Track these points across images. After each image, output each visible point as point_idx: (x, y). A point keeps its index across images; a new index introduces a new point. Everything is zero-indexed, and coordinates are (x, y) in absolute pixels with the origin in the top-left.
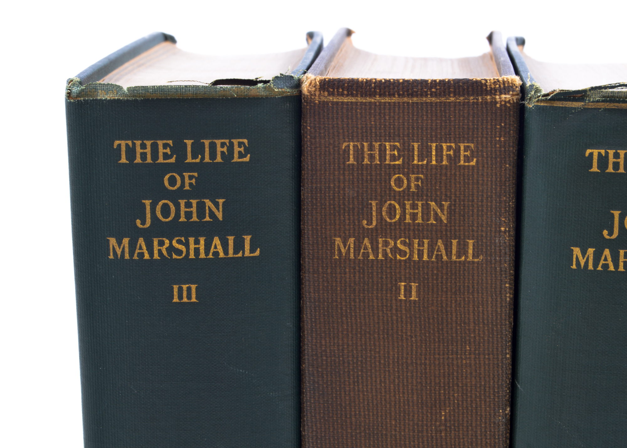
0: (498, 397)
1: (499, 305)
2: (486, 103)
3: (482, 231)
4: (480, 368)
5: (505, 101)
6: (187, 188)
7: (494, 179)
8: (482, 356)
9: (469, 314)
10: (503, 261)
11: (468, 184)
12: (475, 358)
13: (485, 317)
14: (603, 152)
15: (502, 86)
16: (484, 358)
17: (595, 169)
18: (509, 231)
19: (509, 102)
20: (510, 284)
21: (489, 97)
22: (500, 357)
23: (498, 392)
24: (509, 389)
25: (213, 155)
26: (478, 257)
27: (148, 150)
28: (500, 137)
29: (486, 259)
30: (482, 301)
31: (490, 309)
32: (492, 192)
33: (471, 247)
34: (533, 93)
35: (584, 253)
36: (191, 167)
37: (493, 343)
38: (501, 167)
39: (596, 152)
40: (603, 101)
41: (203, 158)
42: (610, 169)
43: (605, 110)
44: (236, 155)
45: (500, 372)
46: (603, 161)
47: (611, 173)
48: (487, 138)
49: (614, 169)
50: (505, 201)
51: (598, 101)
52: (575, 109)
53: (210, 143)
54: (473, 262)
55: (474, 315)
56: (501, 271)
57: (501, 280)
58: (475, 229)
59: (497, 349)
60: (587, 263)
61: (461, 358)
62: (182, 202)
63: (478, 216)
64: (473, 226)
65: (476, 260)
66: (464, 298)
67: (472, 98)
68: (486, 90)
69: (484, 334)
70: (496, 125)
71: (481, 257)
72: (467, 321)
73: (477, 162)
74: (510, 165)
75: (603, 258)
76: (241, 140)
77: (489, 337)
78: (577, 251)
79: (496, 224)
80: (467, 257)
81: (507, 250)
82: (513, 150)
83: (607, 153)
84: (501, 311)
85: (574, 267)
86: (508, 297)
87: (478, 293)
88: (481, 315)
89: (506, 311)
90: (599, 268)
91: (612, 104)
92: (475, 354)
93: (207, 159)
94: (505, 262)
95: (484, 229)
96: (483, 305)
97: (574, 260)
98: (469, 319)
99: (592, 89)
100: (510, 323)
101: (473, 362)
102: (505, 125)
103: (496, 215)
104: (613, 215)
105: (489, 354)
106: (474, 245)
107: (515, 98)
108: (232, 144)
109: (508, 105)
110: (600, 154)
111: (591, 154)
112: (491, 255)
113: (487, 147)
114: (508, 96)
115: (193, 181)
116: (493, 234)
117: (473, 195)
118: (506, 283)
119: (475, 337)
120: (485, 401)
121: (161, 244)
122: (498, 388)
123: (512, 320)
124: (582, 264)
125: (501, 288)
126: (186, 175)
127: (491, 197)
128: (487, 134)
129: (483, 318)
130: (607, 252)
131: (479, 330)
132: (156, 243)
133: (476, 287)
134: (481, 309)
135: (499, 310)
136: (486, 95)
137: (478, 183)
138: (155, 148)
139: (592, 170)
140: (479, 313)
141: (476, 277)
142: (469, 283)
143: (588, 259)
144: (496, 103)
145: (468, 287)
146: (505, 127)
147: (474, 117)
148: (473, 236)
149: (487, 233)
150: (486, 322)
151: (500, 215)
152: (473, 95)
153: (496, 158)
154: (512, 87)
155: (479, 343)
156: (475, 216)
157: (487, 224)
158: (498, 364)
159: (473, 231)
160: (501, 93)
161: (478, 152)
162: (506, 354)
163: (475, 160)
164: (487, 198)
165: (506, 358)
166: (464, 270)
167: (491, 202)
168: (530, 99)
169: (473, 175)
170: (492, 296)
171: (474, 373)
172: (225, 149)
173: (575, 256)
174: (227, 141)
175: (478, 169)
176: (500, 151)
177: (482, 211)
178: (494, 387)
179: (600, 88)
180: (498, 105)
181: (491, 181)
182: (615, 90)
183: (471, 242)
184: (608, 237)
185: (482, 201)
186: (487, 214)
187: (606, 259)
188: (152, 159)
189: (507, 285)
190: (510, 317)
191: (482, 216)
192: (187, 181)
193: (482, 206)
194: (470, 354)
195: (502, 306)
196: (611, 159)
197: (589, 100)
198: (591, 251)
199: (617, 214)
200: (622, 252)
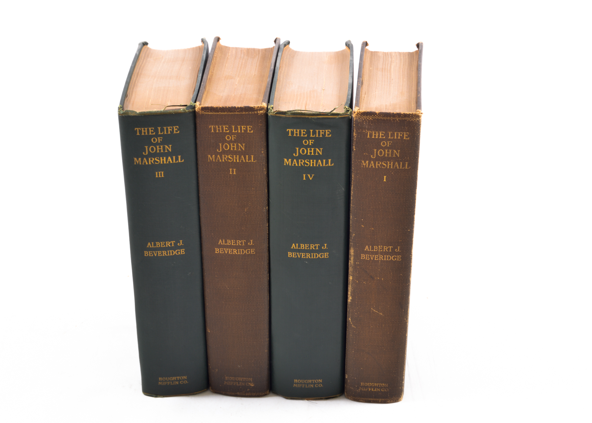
0: (264, 204)
1: (262, 176)
2: (255, 114)
3: (256, 153)
4: (257, 195)
5: (261, 113)
6: (159, 142)
7: (259, 137)
8: (258, 191)
9: (253, 178)
10: (263, 162)
11: (251, 138)
12: (255, 192)
13: (258, 179)
14: (292, 130)
15: (260, 108)
16: (258, 192)
17: (290, 135)
18: (265, 153)
19: (263, 113)
20: (266, 169)
21: (256, 112)
22: (263, 191)
23: (263, 202)
24: (267, 201)
25: (167, 131)
26: (255, 161)
27: (146, 131)
28: (260, 124)
29: (258, 162)
30: (257, 174)
31: (259, 177)
32: (258, 141)
33: (253, 158)
34: (270, 111)
35: (288, 160)
36: (160, 136)
37: (261, 187)
38: (261, 133)
39: (290, 130)
40: (291, 115)
41: (164, 133)
42: (295, 135)
43: (292, 117)
44: (175, 131)
45: (264, 196)
46: (292, 133)
47: (295, 136)
48: (256, 124)
49: (296, 135)
50: (263, 144)
51: (290, 115)
52: (283, 117)
53: (166, 128)
54: (253, 162)
55: (254, 178)
56: (262, 165)
57: (263, 168)
58: (254, 152)
59: (262, 189)
60: (289, 163)
61: (251, 192)
62: (158, 147)
63: (254, 148)
64: (253, 151)
65: (254, 162)
66: (251, 174)
67: (250, 112)
68: (255, 110)
69: (258, 184)
70: (258, 121)
71: (256, 161)
72: (252, 180)
73: (253, 131)
74: (264, 132)
75: (294, 162)
76: (176, 127)
77: (259, 185)
78: (286, 160)
79: (260, 151)
80: (251, 161)
81: (264, 159)
82: (264, 128)
83: (293, 130)
84: (263, 177)
85: (285, 164)
86: (265, 173)
87: (255, 172)
88: (257, 179)
89: (265, 177)
90: (293, 165)
91: (294, 116)
92: (255, 191)
93: (165, 133)
94: (264, 162)
95: (256, 152)
96: (257, 176)
97: (285, 162)
98: (253, 180)
99: (288, 111)
100: (266, 181)
101: (255, 193)
102: (262, 120)
103: (260, 148)
104: (296, 149)
105: (260, 191)
106: (253, 157)
107: (264, 112)
108: (173, 128)
109: (262, 114)
110: (291, 130)
111: (289, 131)
112: (259, 160)
113: (256, 127)
114: (262, 111)
115: (161, 140)
116: (259, 154)
117: (252, 141)
118: (264, 168)
119: (255, 185)
120: (259, 205)
121: (151, 159)
122: (263, 201)
123: (267, 180)
124: (288, 164)
125: (263, 170)
126: (159, 138)
127: (258, 142)
128: (256, 123)
129: (257, 180)
130: (295, 160)
131: (256, 183)
132: (150, 159)
133: (255, 170)
134: (256, 177)
135: (262, 177)
136: (255, 111)
137: (254, 138)
138: (148, 130)
139: (289, 135)
140: (256, 178)
141: (254, 167)
142: (252, 169)
143: (289, 162)
144: (258, 114)
145: (252, 170)
146: (261, 121)
147: (251, 118)
148: (253, 154)
149: (257, 153)
150: (258, 181)
151: (261, 148)
152: (251, 112)
153: (259, 131)
154: (263, 108)
155: (257, 187)
156: (253, 148)
157: (257, 150)
158: (263, 194)
159: (253, 153)
160: (260, 111)
161: (253, 128)
162: (265, 190)
163: (252, 131)
164: (257, 142)
165: (265, 192)
166: (251, 165)
167: (258, 144)
168: (269, 113)
169: (252, 135)
170: (260, 173)
171: (255, 197)
172: (171, 130)
173: (285, 161)
174: (172, 127)
175: (254, 134)
176: (260, 128)
177: (256, 146)
178: (262, 201)
179: (290, 111)
180: (259, 115)
181: (258, 137)
182: (295, 111)
183: (252, 156)
184: (295, 156)
185: (255, 143)
186: (257, 147)
187: (295, 162)
188: (147, 134)
189: (265, 169)
190: (266, 179)
191: (256, 148)
192: (159, 140)
193: (255, 145)
194: (254, 191)
195: (263, 176)
196: (295, 132)
197: (287, 115)
198: (290, 160)
199: (297, 149)
200: (300, 160)
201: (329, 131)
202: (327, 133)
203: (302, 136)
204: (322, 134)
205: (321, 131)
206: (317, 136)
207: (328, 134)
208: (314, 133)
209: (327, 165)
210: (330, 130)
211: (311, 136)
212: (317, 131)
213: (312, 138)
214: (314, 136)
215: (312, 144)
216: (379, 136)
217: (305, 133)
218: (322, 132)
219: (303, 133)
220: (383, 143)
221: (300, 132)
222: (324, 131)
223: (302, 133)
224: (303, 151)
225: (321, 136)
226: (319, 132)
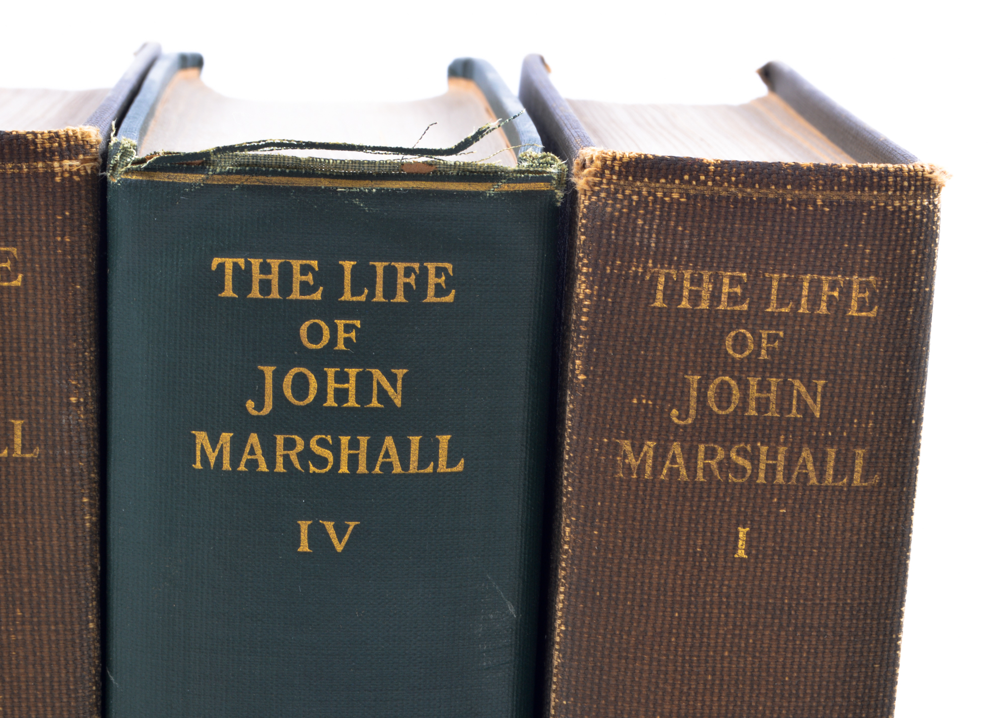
0: (76, 698)
1: (71, 536)
2: (36, 175)
3: (37, 403)
4: (41, 647)
5: (70, 172)
7: (55, 311)
8: (44, 627)
9: (18, 553)
10: (75, 458)
11: (10, 320)
12: (33, 630)
13: (48, 557)
14: (241, 262)
15: (64, 145)
16: (49, 630)
17: (229, 292)
18: (85, 404)
19: (78, 173)
20: (90, 497)
21: (40, 165)
22: (77, 628)
23: (76, 691)
24: (96, 683)
26: (31, 450)
28: (63, 236)
29: (47, 454)
30: (42, 529)
31: (55, 542)
32: (52, 334)
33: (18, 432)
34: (118, 157)
35: (214, 441)
37: (63, 603)
38: (67, 290)
39: (229, 263)
40: (238, 172)
42: (255, 293)
43: (243, 187)
45: (78, 654)
46: (243, 278)
47: (256, 300)
48: (39, 237)
49: (262, 291)
50: (76, 349)
51: (229, 173)
52: (190, 185)
54: (23, 460)
55: (28, 553)
56: (73, 474)
57: (73, 490)
58: (24, 399)
59: (71, 613)
60: (220, 458)
61: (8, 630)
63: (29, 376)
64: (20, 395)
65: (28, 456)
66: (9, 524)
67: (10, 165)
68: (35, 151)
69: (47, 587)
70: (55, 214)
71: (37, 450)
72: (15, 564)
73: (24, 280)
74: (82, 285)
75: (247, 449)
77: (55, 592)
78: (202, 438)
79: (61, 392)
80: (11, 450)
81: (83, 437)
82: (87, 258)
83: (249, 265)
84: (76, 545)
85: (198, 465)
86: (88, 520)
87: (34, 514)
88: (40, 553)
89: (87, 545)
90: (242, 468)
91: (254, 178)
92: (31, 623)
94: (80, 459)
95: (41, 400)
96: (43, 536)
97: (198, 453)
98: (19, 561)
99: (218, 150)
100: (94, 567)
101: (28, 638)
102: (72, 214)
103: (60, 374)
104: (262, 372)
105: (56, 624)
106: (23, 429)
107: (89, 166)
109: (76, 178)
110: (235, 265)
111: (221, 266)
112: (54, 447)
113: (40, 254)
114: (75, 163)
116: (57, 409)
117: (19, 339)
118: (82, 495)
119: (30, 593)
120: (53, 707)
122: (76, 683)
123: (97, 561)
124: (212, 461)
125: (74, 505)
127: (52, 343)
128: (40, 231)
129: (44, 558)
130: (254, 439)
131: (37, 580)
133: (29, 503)
134: (39, 543)
135: (71, 544)
136: (36, 160)
137: (27, 318)
139: (223, 294)
140: (36, 549)
141: (28, 487)
142: (16, 496)
143: (221, 452)
144: (54, 174)
145: (16, 503)
146: (71, 218)
147: (15, 200)
148: (22, 412)
149: (45, 406)
150: (49, 565)
151: (68, 375)
152: (11, 160)
153: (57, 273)
154: (83, 146)
155: (39, 604)
156: (24, 377)
157: (45, 391)
158: (73, 641)
159: (21, 403)
160: (62, 158)
161: (24, 262)
162: (88, 622)
163: (20, 276)
164: (44, 344)
165: (88, 629)
166: (8, 474)
167: (52, 352)
168: (114, 168)
169: (17, 303)
170: (58, 519)
171: (31, 658)
173: (198, 447)
175: (26, 293)
176: (64, 261)
177: (37, 367)
178: (68, 681)
179: (232, 148)
180: (58, 179)
181: (51, 314)
182: (259, 152)
183: (18, 423)
184: (255, 413)
185: (35, 350)
186: (44, 374)
187: (252, 452)
189: (85, 500)
190: (92, 557)
191: (37, 376)
193: (36, 358)
194: (23, 623)
195: (76, 537)
196: (257, 276)
197: (214, 171)
198: (226, 437)
199: (269, 371)
200: (280, 439)
201: (445, 270)
202: (432, 280)
203: (296, 295)
204: (407, 286)
205: (400, 266)
206: (379, 297)
207: (438, 286)
208: (364, 278)
209: (430, 469)
210: (449, 266)
211: (347, 296)
212: (380, 266)
213: (349, 310)
214: (363, 298)
215: (347, 341)
216: (715, 297)
217: (310, 278)
218: (408, 272)
219: (304, 278)
220: (736, 338)
221: (286, 273)
222: (416, 266)
223: (297, 278)
224: (301, 386)
225: (400, 298)
226: (391, 274)
